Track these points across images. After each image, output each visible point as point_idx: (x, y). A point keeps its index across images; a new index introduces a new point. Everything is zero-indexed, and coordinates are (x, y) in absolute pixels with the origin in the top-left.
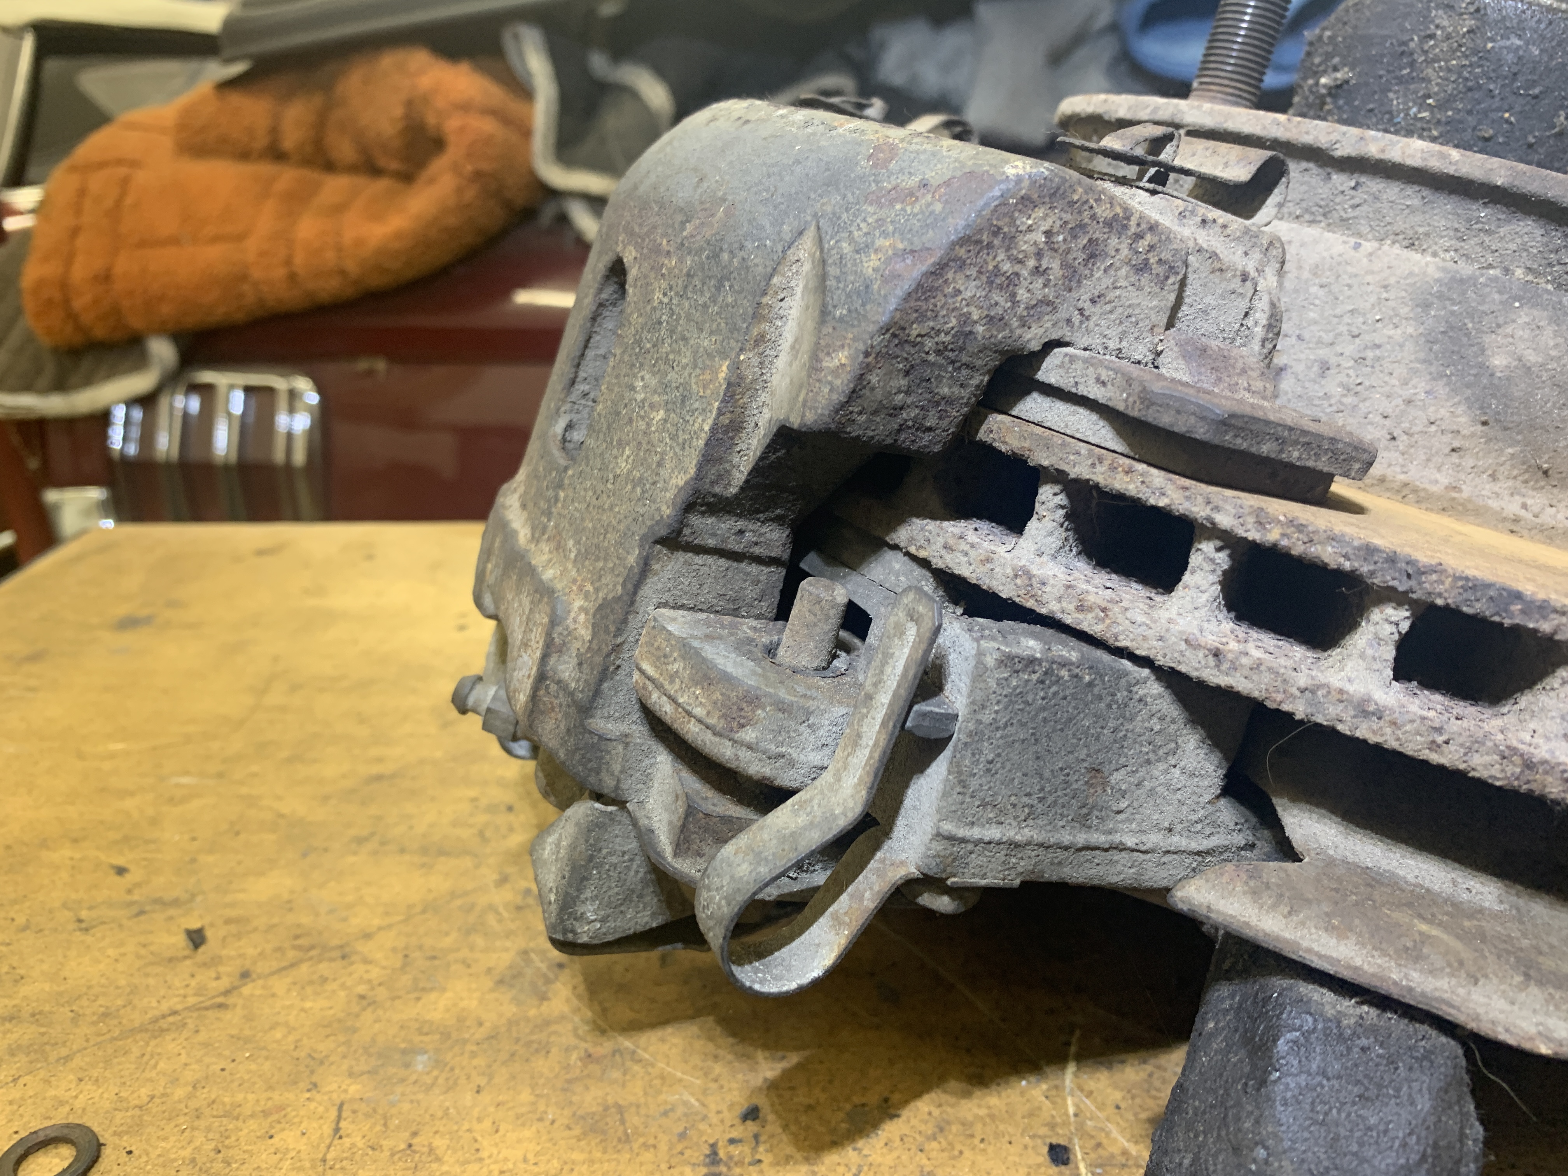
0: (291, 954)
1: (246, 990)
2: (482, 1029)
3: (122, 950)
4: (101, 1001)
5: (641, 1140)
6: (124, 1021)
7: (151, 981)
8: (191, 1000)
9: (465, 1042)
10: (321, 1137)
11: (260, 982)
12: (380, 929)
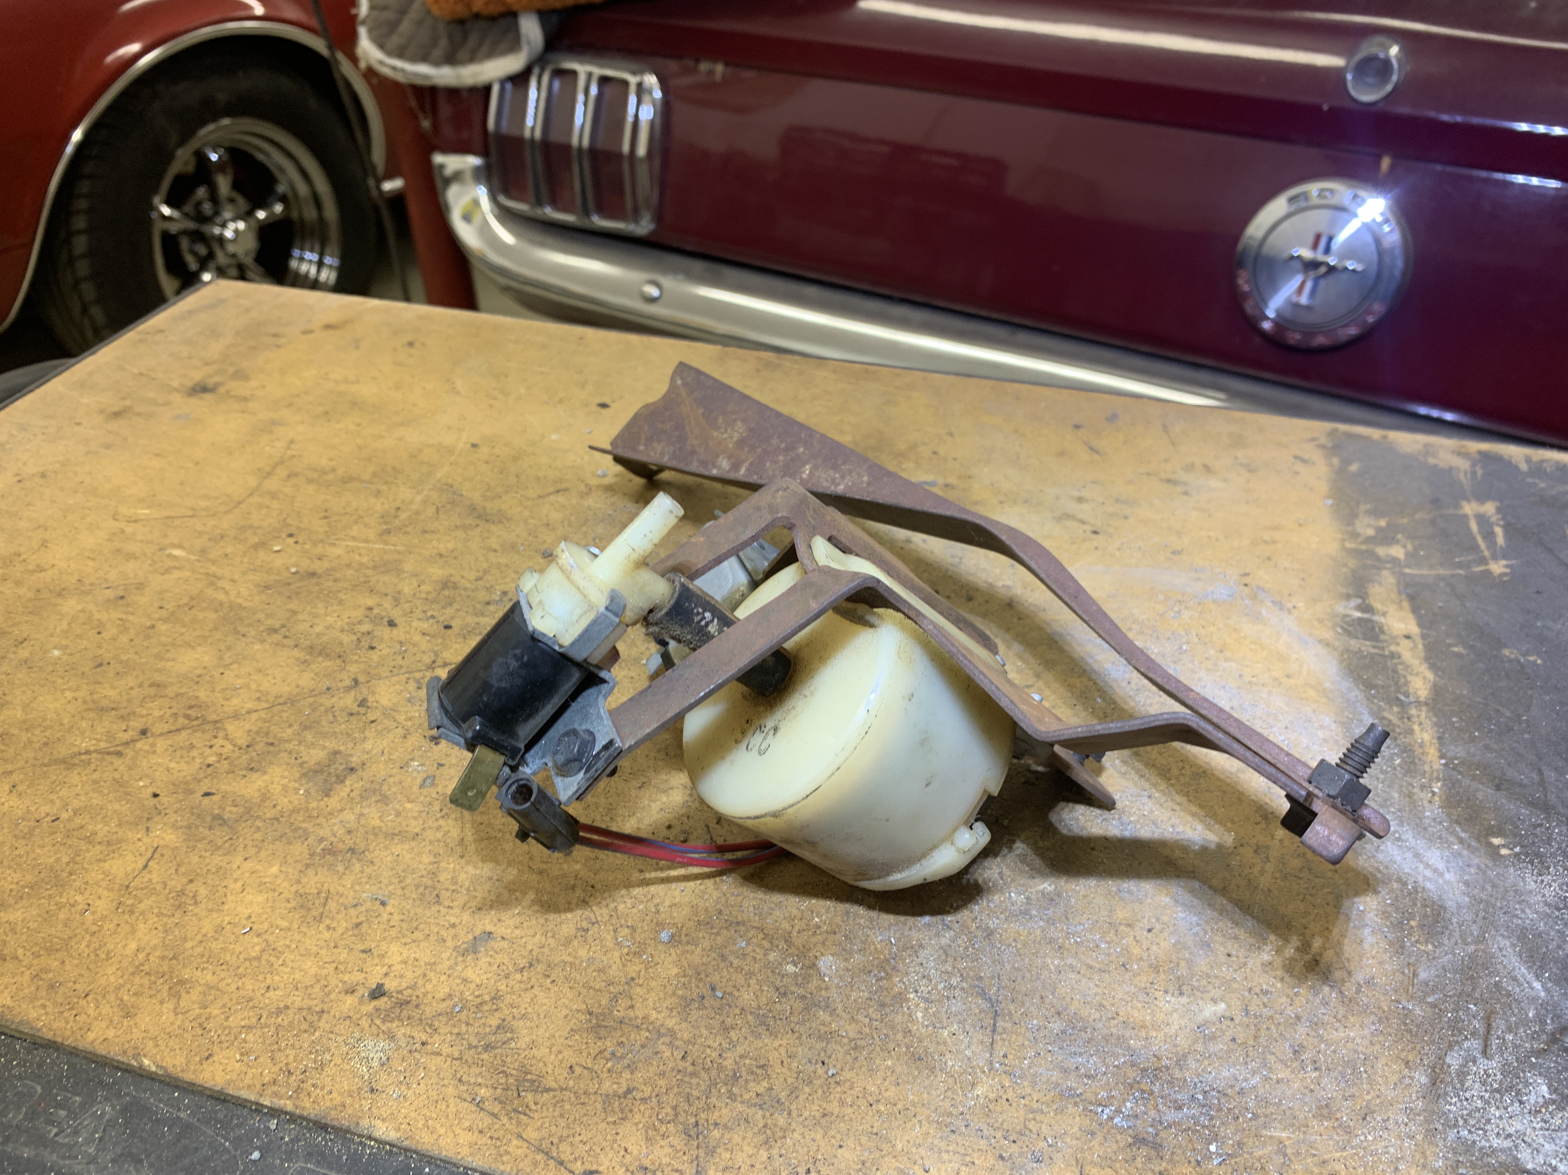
0: (181, 721)
1: (139, 745)
2: (273, 811)
3: (76, 695)
4: (47, 734)
5: (328, 922)
6: (55, 752)
7: (84, 724)
8: (103, 745)
9: (258, 817)
10: (134, 870)
11: (151, 740)
12: (248, 713)
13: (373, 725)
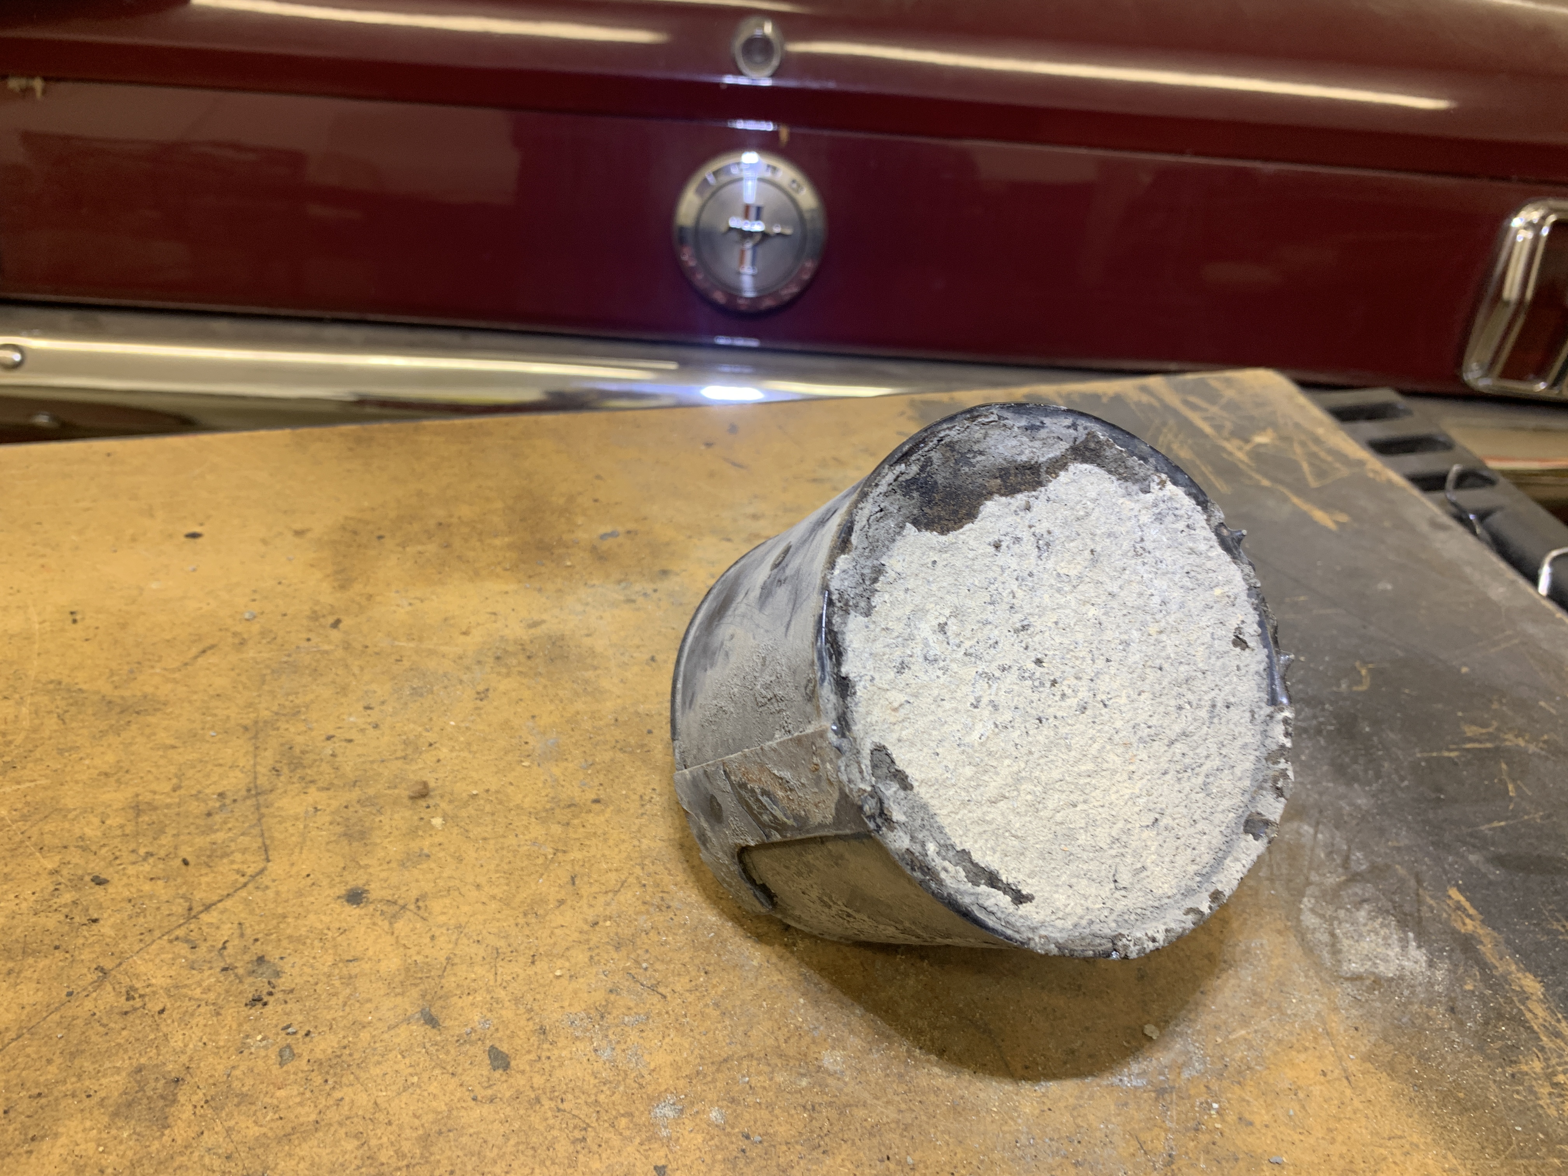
13: (164, 1016)
